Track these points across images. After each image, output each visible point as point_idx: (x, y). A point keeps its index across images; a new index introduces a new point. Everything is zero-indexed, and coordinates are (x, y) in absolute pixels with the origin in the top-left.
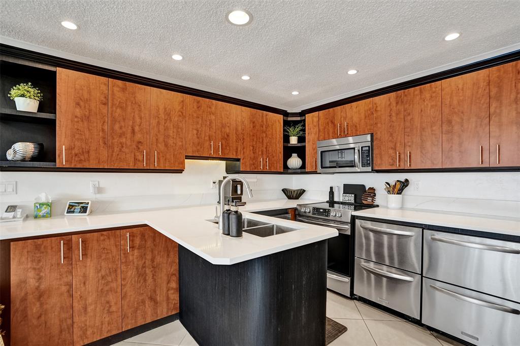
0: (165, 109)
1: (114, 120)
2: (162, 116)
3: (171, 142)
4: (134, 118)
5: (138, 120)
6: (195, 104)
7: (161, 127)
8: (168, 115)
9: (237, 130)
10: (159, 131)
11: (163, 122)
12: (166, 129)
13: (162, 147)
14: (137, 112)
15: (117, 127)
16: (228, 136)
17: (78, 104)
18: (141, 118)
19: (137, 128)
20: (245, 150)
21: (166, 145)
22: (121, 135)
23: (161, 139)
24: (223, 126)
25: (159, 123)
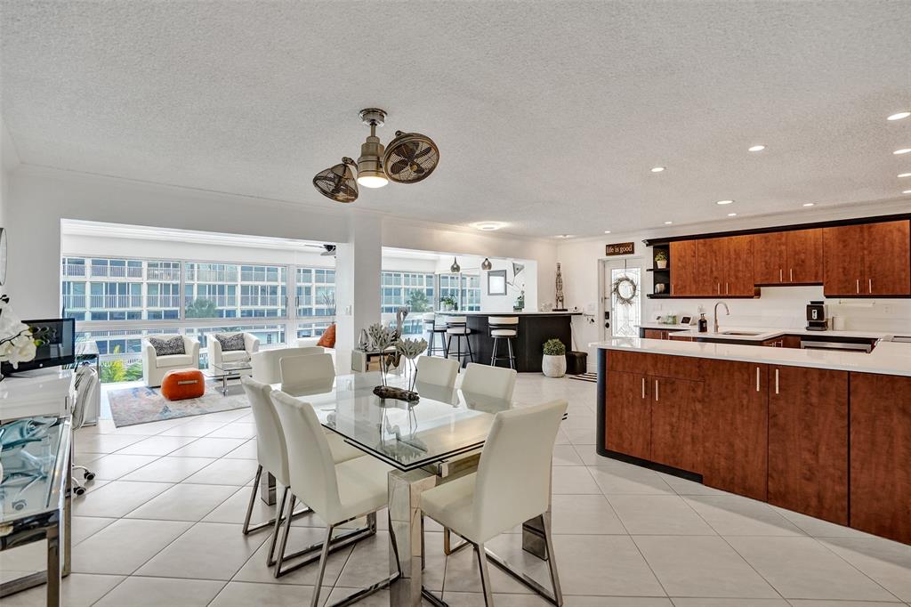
0: (735, 251)
1: (699, 265)
2: (733, 256)
3: (740, 275)
4: (712, 262)
5: (715, 263)
6: (763, 240)
7: (732, 265)
8: (738, 254)
9: (816, 254)
10: (730, 268)
11: (733, 261)
12: (737, 265)
13: (733, 280)
14: (714, 257)
15: (701, 270)
16: (803, 261)
17: (679, 260)
18: (716, 261)
19: (714, 269)
20: (829, 274)
21: (737, 278)
22: (704, 274)
23: (732, 273)
24: (796, 253)
25: (730, 262)
